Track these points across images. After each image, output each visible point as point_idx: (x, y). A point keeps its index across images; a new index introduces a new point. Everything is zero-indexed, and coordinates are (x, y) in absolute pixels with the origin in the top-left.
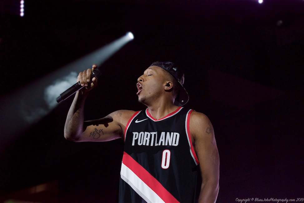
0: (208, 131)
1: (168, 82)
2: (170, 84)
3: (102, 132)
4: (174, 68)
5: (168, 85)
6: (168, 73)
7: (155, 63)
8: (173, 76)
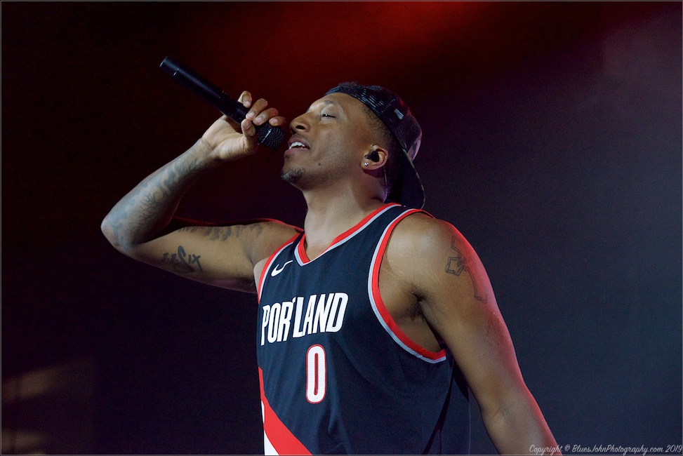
0: (454, 267)
1: (375, 148)
2: (381, 155)
3: (196, 262)
4: (397, 111)
5: (374, 157)
6: (379, 124)
7: (346, 84)
8: (393, 134)
